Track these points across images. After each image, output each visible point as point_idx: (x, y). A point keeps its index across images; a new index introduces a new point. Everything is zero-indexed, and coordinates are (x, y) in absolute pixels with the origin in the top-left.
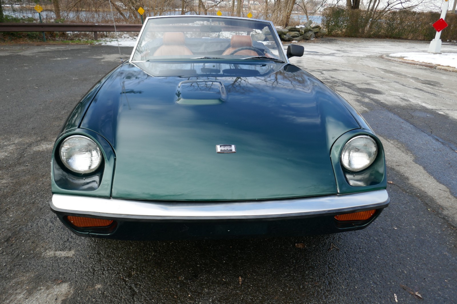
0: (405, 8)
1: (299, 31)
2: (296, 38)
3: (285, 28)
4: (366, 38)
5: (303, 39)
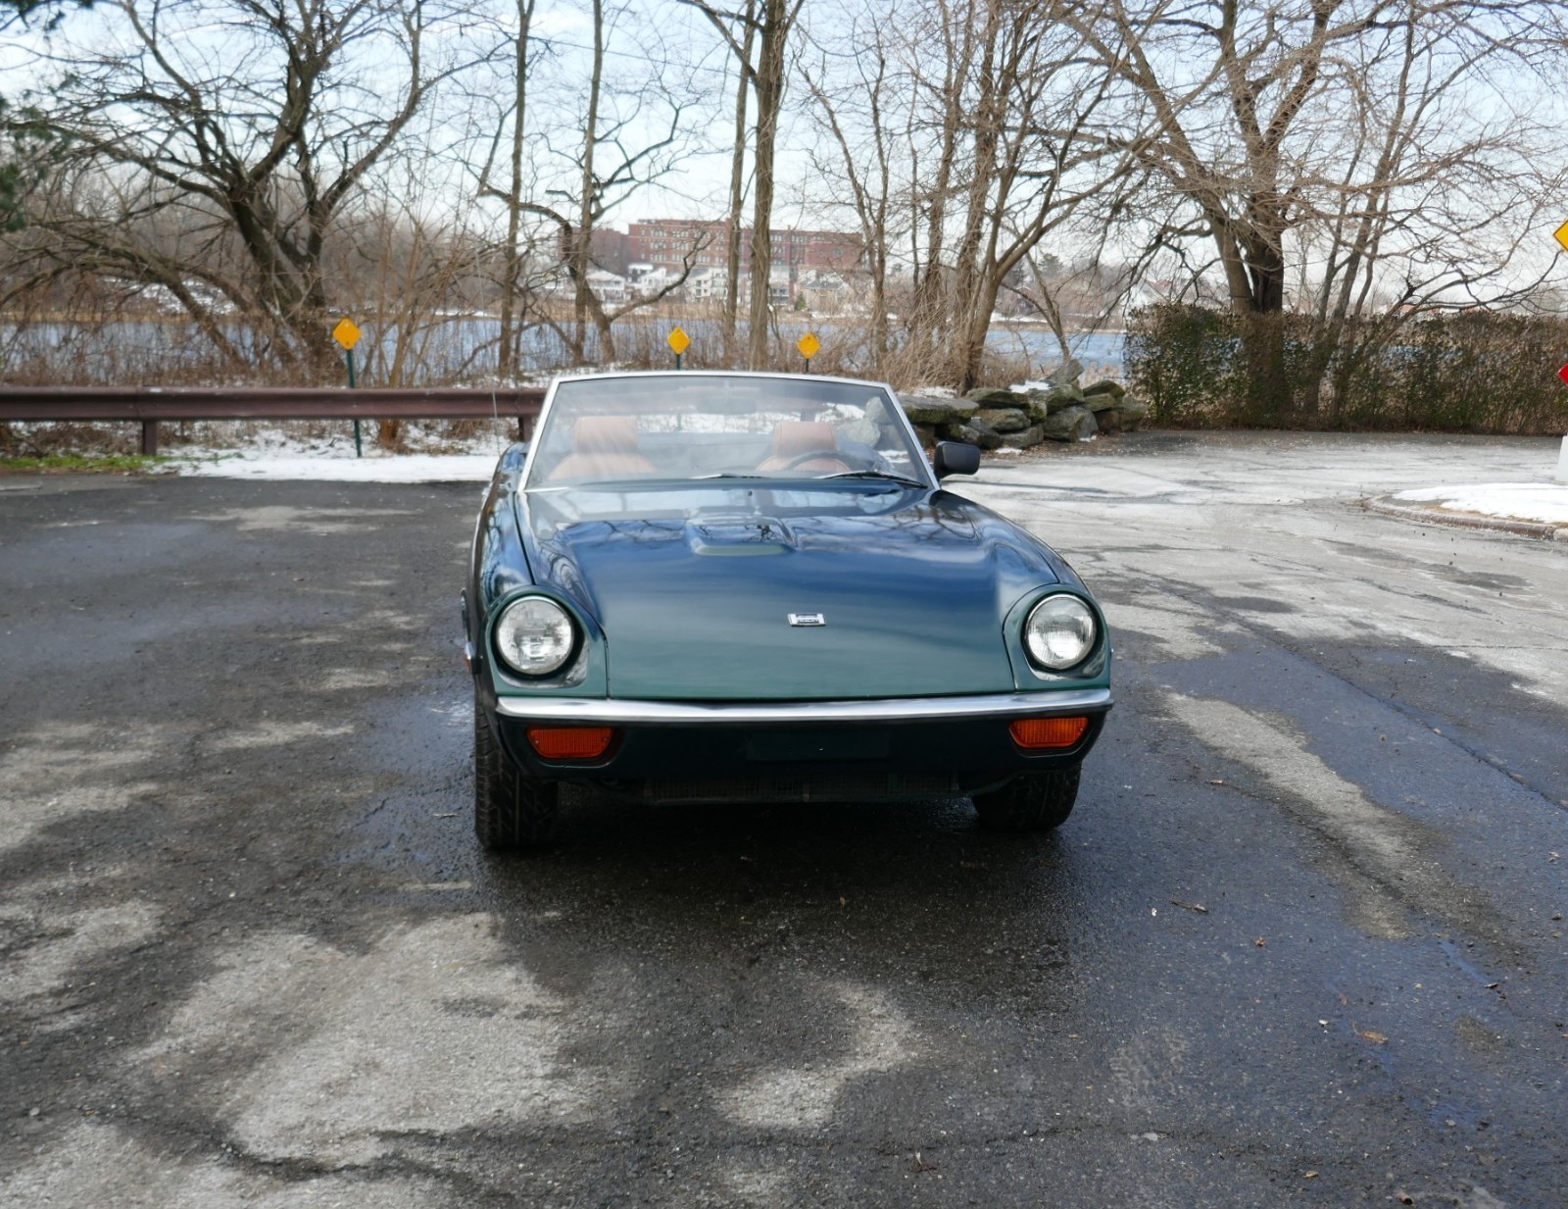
0: (1484, 304)
1: (1024, 407)
2: (1013, 436)
3: (964, 394)
5: (1045, 438)
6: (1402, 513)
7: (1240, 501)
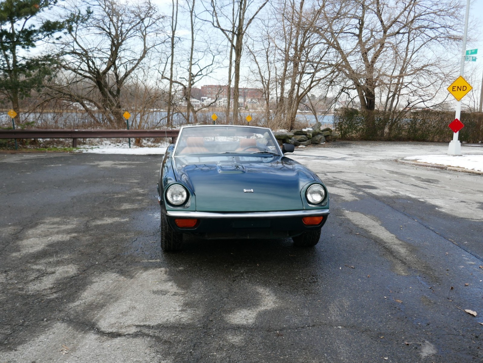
0: (428, 107)
1: (306, 135)
2: (303, 142)
3: (290, 131)
4: (386, 141)
5: (312, 143)
6: (406, 163)
7: (363, 159)
